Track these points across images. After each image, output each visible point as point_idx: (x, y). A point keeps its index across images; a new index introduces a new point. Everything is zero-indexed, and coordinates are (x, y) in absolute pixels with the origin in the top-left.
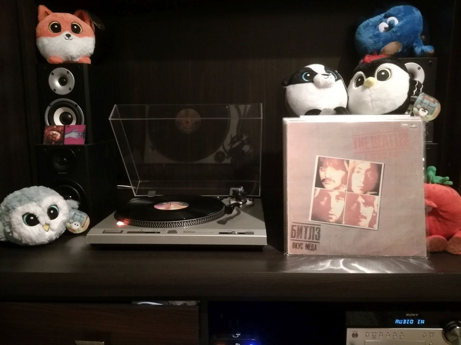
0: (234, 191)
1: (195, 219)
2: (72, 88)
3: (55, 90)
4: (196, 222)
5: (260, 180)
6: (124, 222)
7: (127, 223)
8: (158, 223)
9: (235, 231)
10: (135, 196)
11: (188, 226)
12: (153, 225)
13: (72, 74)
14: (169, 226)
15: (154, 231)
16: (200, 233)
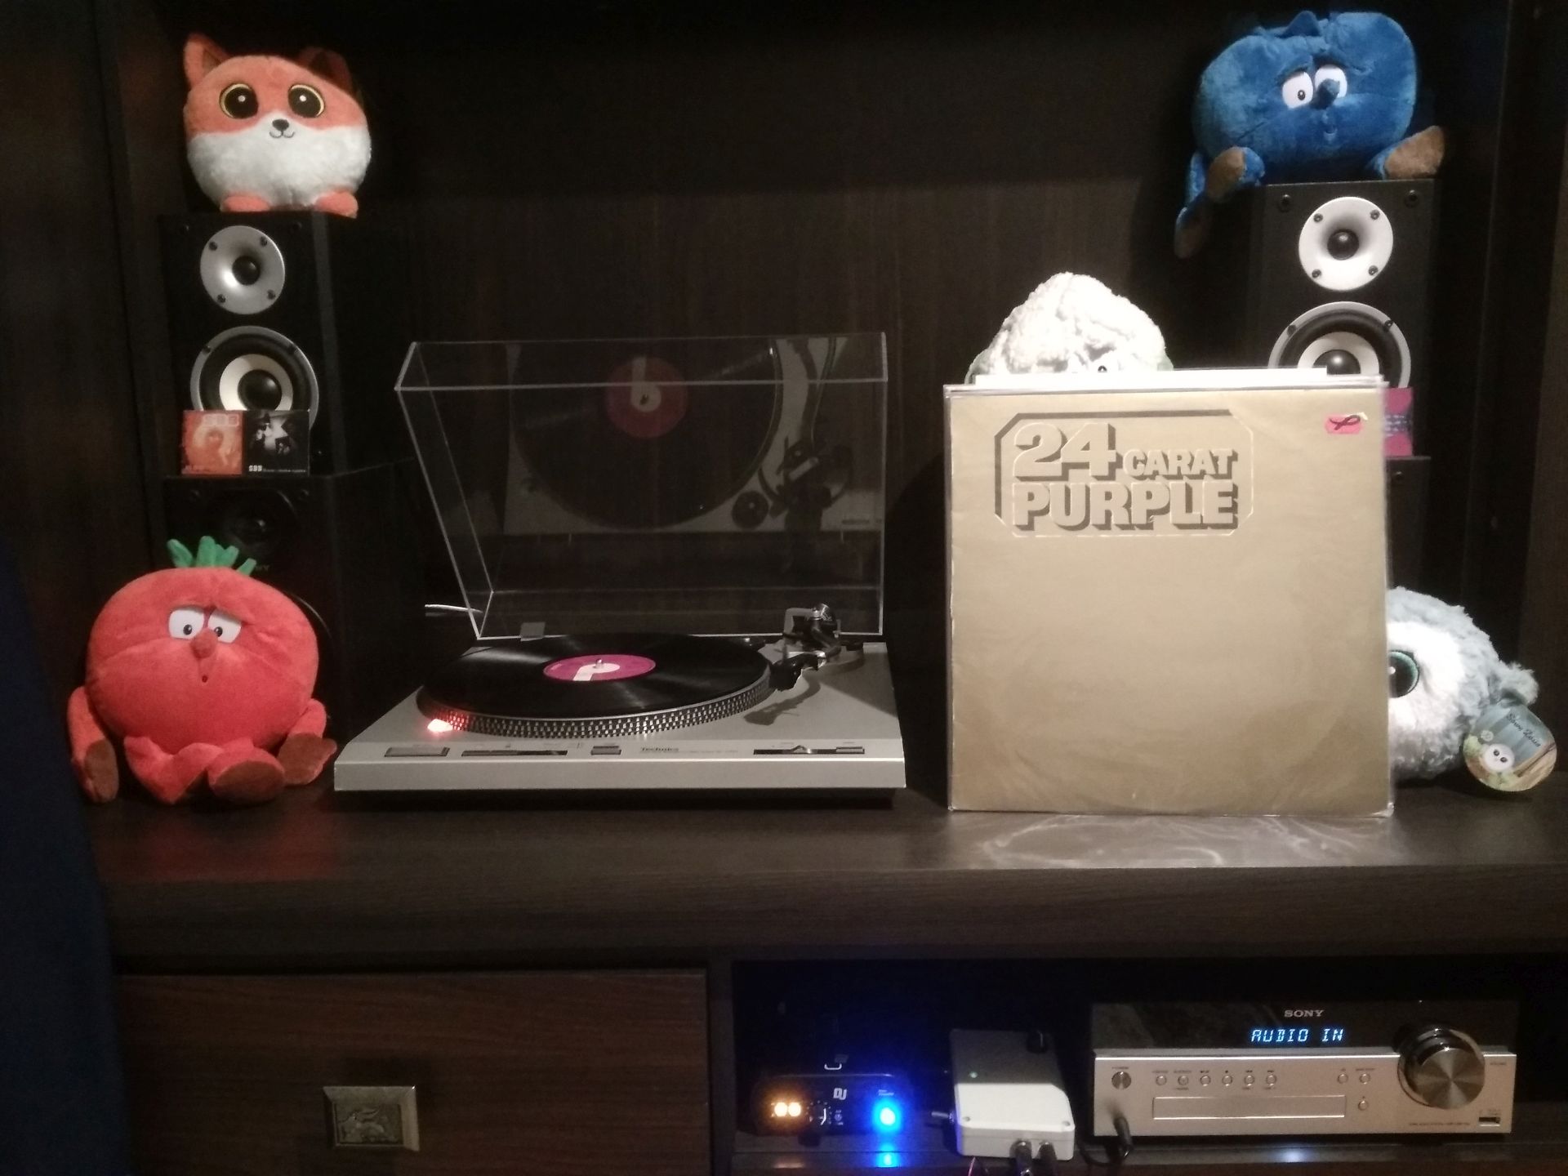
0: (799, 620)
1: (675, 710)
2: (278, 293)
3: (221, 299)
4: (680, 718)
5: (882, 580)
6: (452, 722)
7: (461, 725)
8: (560, 724)
9: (805, 746)
10: (481, 640)
11: (652, 731)
12: (545, 729)
13: (276, 247)
14: (595, 733)
15: (545, 750)
16: (693, 753)
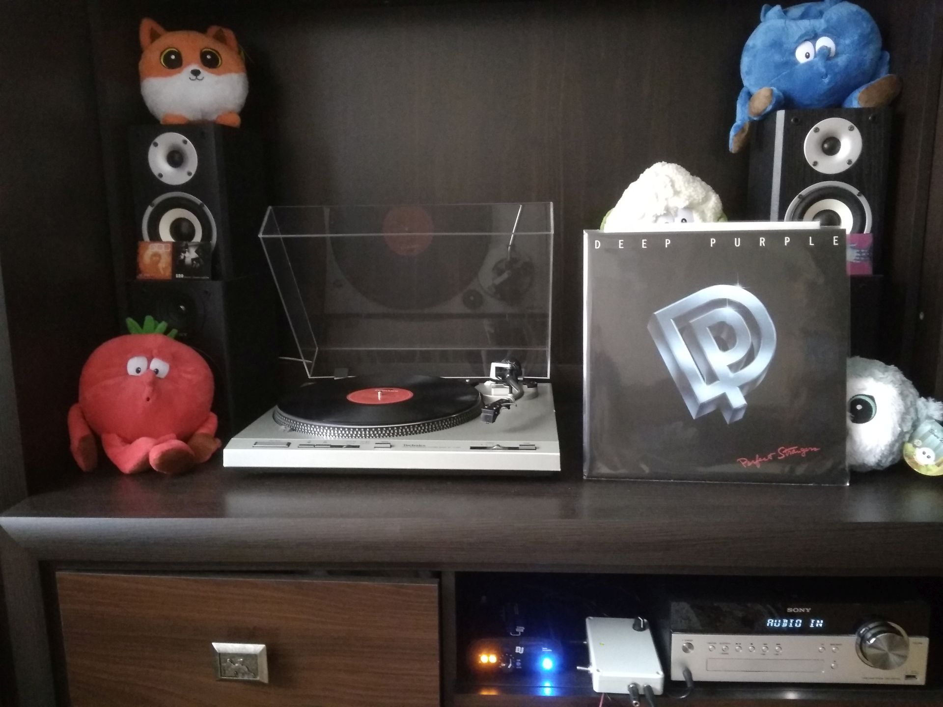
1: (423, 422)
2: (193, 173)
3: (161, 175)
4: (425, 427)
5: (549, 344)
8: (354, 429)
9: (500, 445)
10: (310, 379)
11: (409, 434)
12: (346, 432)
13: (192, 145)
14: (375, 435)
15: (348, 444)
16: (435, 448)
